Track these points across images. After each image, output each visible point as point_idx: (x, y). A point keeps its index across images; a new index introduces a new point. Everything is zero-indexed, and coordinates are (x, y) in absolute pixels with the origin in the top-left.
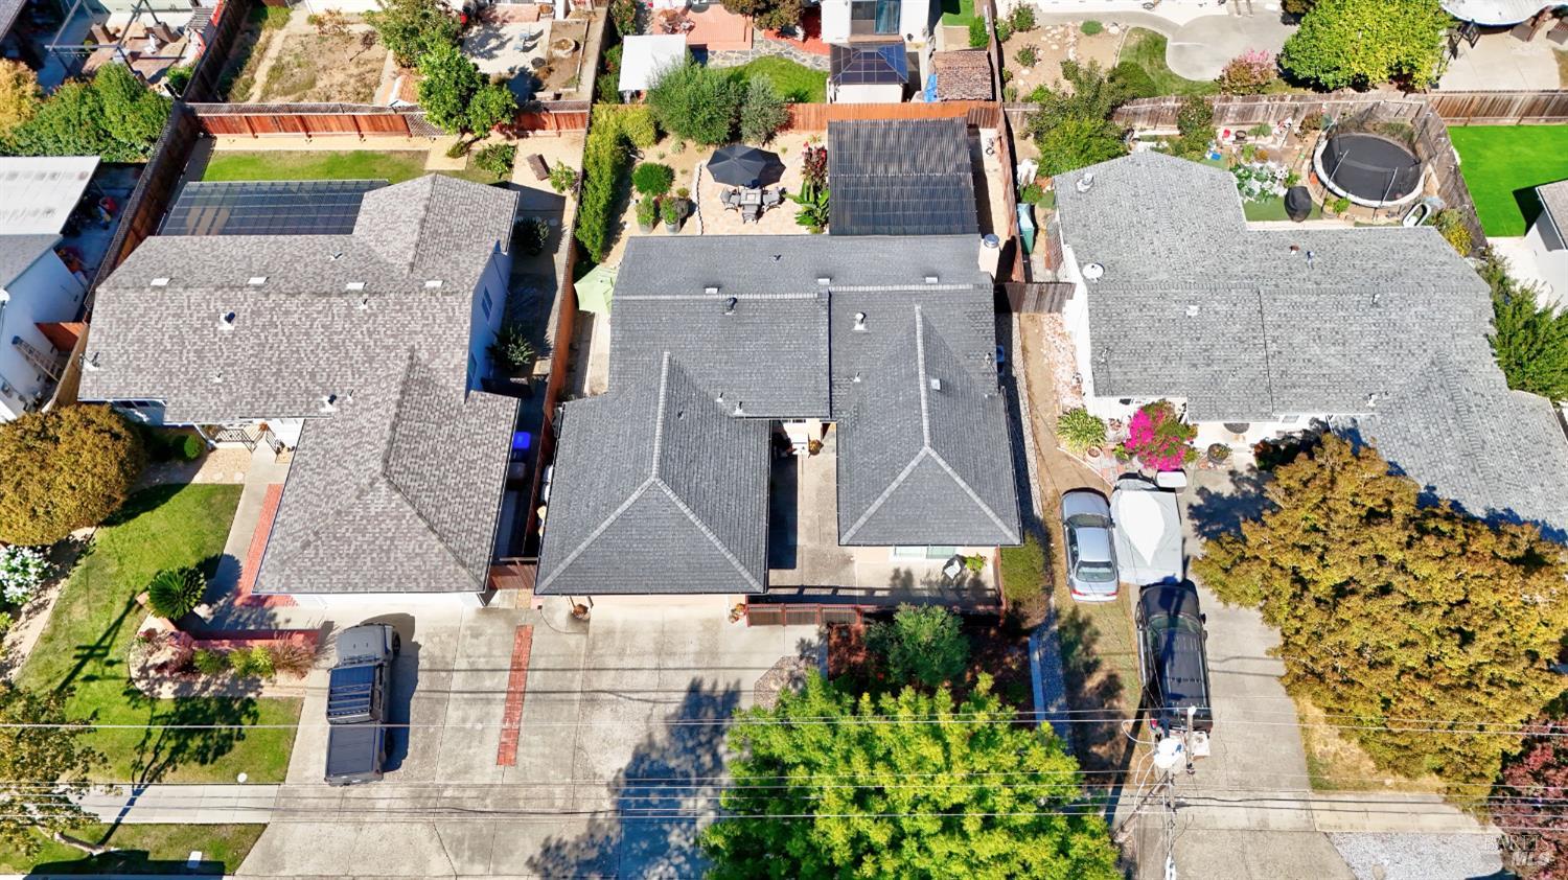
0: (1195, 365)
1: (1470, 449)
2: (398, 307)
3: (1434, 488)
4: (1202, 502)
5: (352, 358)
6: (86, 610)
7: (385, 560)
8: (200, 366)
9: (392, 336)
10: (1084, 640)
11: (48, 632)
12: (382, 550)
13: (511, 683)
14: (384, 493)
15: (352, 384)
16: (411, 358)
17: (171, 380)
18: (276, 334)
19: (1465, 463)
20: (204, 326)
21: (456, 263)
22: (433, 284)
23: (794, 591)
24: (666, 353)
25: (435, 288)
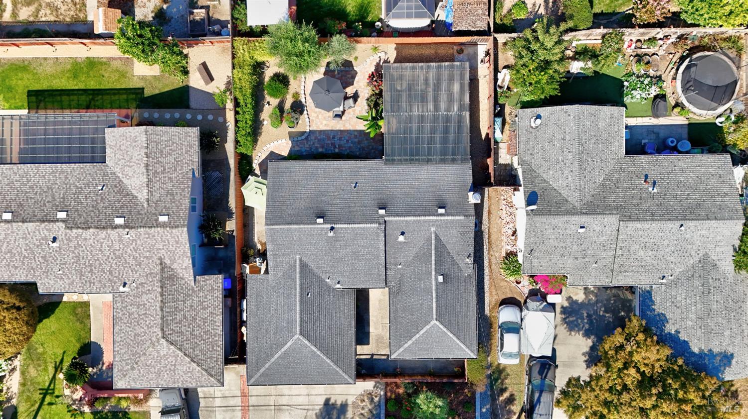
0: (577, 258)
1: (702, 315)
2: (147, 236)
3: (679, 332)
4: (568, 305)
5: (129, 263)
6: (36, 371)
7: (173, 374)
8: (47, 265)
9: (148, 251)
10: (502, 377)
11: (22, 381)
12: (171, 370)
13: (242, 402)
14: (165, 346)
15: (133, 277)
16: (161, 264)
17: (34, 272)
18: (83, 251)
19: (698, 323)
20: (41, 244)
21: (172, 195)
22: (163, 219)
23: (369, 357)
24: (298, 257)
25: (164, 222)
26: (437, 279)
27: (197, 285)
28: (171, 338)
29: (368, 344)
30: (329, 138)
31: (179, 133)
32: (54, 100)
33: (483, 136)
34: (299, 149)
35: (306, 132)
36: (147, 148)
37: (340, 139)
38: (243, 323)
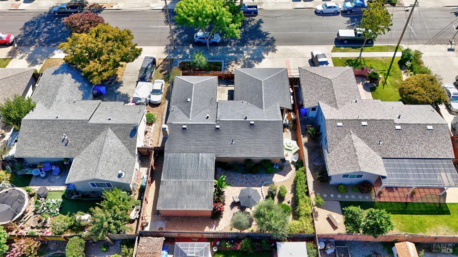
9: (346, 112)
14: (329, 77)
16: (337, 107)
17: (406, 108)
21: (338, 138)
22: (340, 124)
23: (228, 86)
24: (264, 110)
25: (339, 122)
26: (191, 99)
27: (317, 102)
28: (327, 80)
29: (229, 90)
30: (250, 182)
31: (340, 171)
32: (430, 208)
33: (154, 182)
34: (268, 177)
35: (264, 186)
36: (357, 160)
37: (242, 182)
38: (293, 94)
